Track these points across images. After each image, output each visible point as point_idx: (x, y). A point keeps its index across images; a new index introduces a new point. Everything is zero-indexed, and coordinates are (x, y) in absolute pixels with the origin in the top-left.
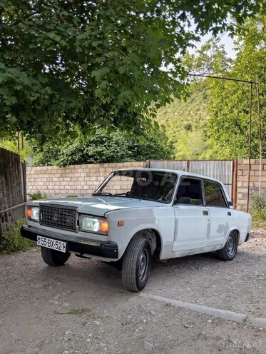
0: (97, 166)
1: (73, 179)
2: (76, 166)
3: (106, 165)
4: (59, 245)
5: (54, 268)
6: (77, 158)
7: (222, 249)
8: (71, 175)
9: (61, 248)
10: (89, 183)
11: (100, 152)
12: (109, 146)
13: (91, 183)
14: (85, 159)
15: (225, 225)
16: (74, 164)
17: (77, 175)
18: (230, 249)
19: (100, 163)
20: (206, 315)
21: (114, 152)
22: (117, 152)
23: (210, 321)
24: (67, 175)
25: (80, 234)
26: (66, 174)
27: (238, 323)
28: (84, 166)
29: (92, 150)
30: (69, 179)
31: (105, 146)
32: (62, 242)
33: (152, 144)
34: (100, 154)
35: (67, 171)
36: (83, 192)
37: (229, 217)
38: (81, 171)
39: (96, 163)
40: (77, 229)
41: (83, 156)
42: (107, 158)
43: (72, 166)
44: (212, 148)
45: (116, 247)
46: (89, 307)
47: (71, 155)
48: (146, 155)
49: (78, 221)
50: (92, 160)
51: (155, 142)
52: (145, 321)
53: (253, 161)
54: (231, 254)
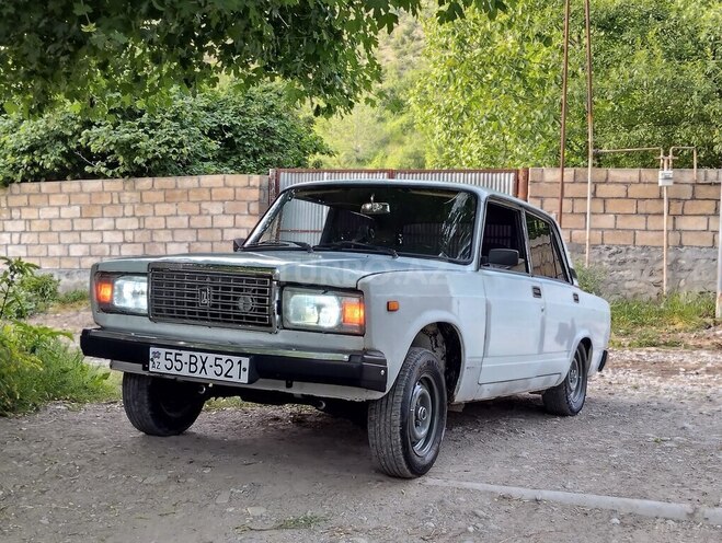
0: (116, 184)
1: (36, 226)
2: (45, 186)
3: (145, 182)
4: (226, 367)
5: (164, 440)
6: (48, 161)
7: (559, 387)
8: (26, 213)
9: (234, 372)
10: (88, 237)
11: (128, 144)
12: (153, 126)
13: (95, 237)
14: (76, 165)
15: (569, 323)
16: (37, 178)
17: (47, 213)
18: (573, 386)
19: (123, 175)
20: (601, 510)
21: (168, 143)
22: (181, 145)
23: (615, 520)
24: (15, 214)
25: (281, 337)
26: (10, 209)
27: (678, 521)
28: (70, 185)
29: (100, 137)
30: (20, 226)
31: (142, 126)
32: (236, 359)
33: (274, 124)
34: (128, 149)
35: (14, 201)
36: (67, 264)
37: (576, 304)
38: (61, 201)
39: (113, 176)
40: (275, 325)
41: (68, 155)
42: (148, 162)
43: (30, 187)
44: (401, 143)
45: (384, 362)
46: (320, 513)
47: (31, 150)
48: (255, 155)
49: (279, 303)
50: (100, 167)
51: (279, 117)
52: (471, 529)
53: (569, 173)
54: (575, 399)
